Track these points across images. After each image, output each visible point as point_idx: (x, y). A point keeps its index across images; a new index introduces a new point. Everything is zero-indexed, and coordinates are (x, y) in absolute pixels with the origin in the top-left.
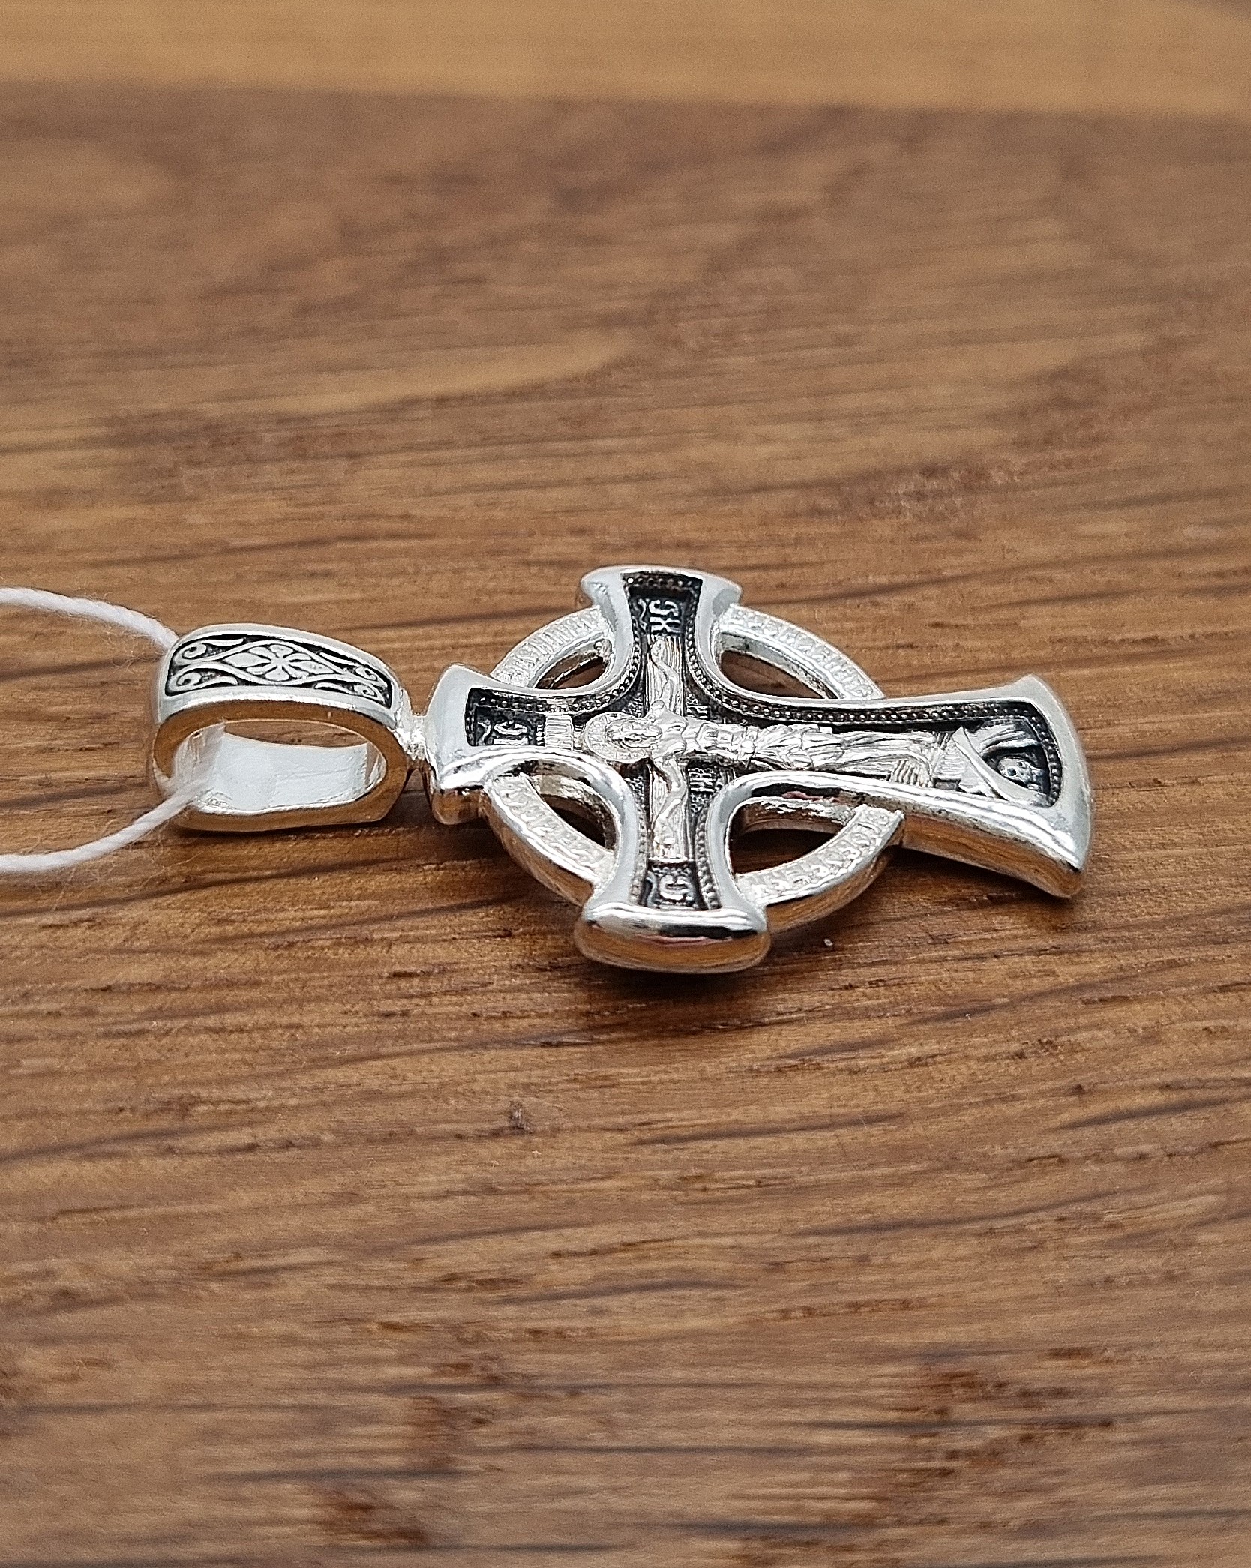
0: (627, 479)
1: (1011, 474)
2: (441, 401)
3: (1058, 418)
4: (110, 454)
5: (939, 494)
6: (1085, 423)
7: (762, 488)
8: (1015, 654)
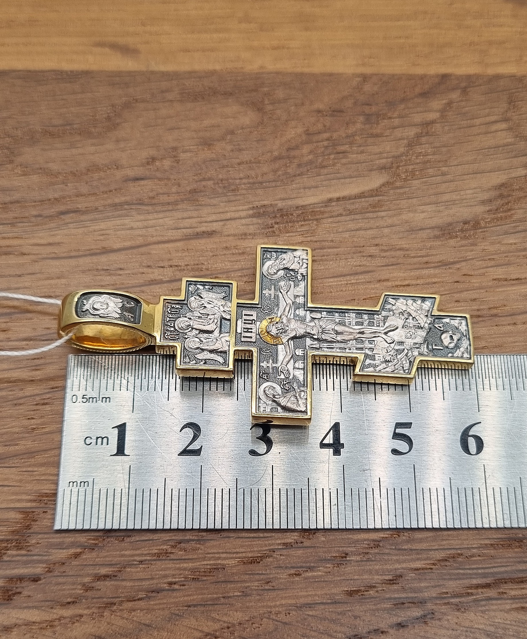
0: (387, 227)
1: (486, 222)
2: (338, 199)
3: (499, 202)
4: (255, 220)
5: (467, 230)
6: (507, 204)
7: (422, 229)
8: (484, 284)
